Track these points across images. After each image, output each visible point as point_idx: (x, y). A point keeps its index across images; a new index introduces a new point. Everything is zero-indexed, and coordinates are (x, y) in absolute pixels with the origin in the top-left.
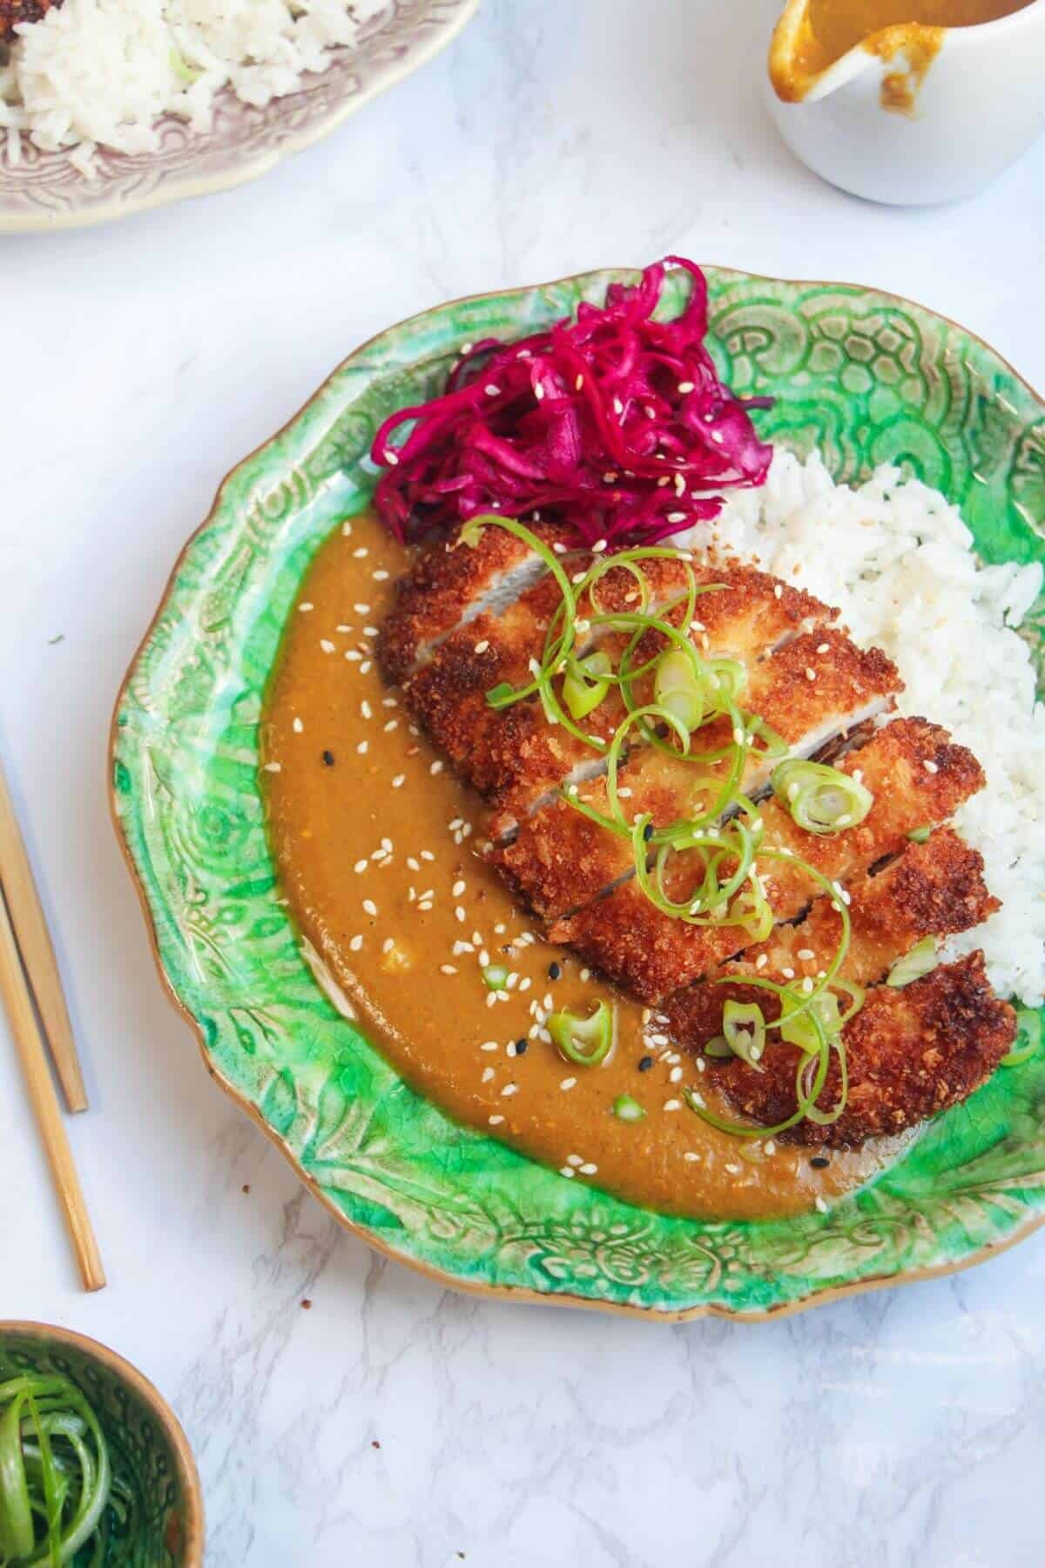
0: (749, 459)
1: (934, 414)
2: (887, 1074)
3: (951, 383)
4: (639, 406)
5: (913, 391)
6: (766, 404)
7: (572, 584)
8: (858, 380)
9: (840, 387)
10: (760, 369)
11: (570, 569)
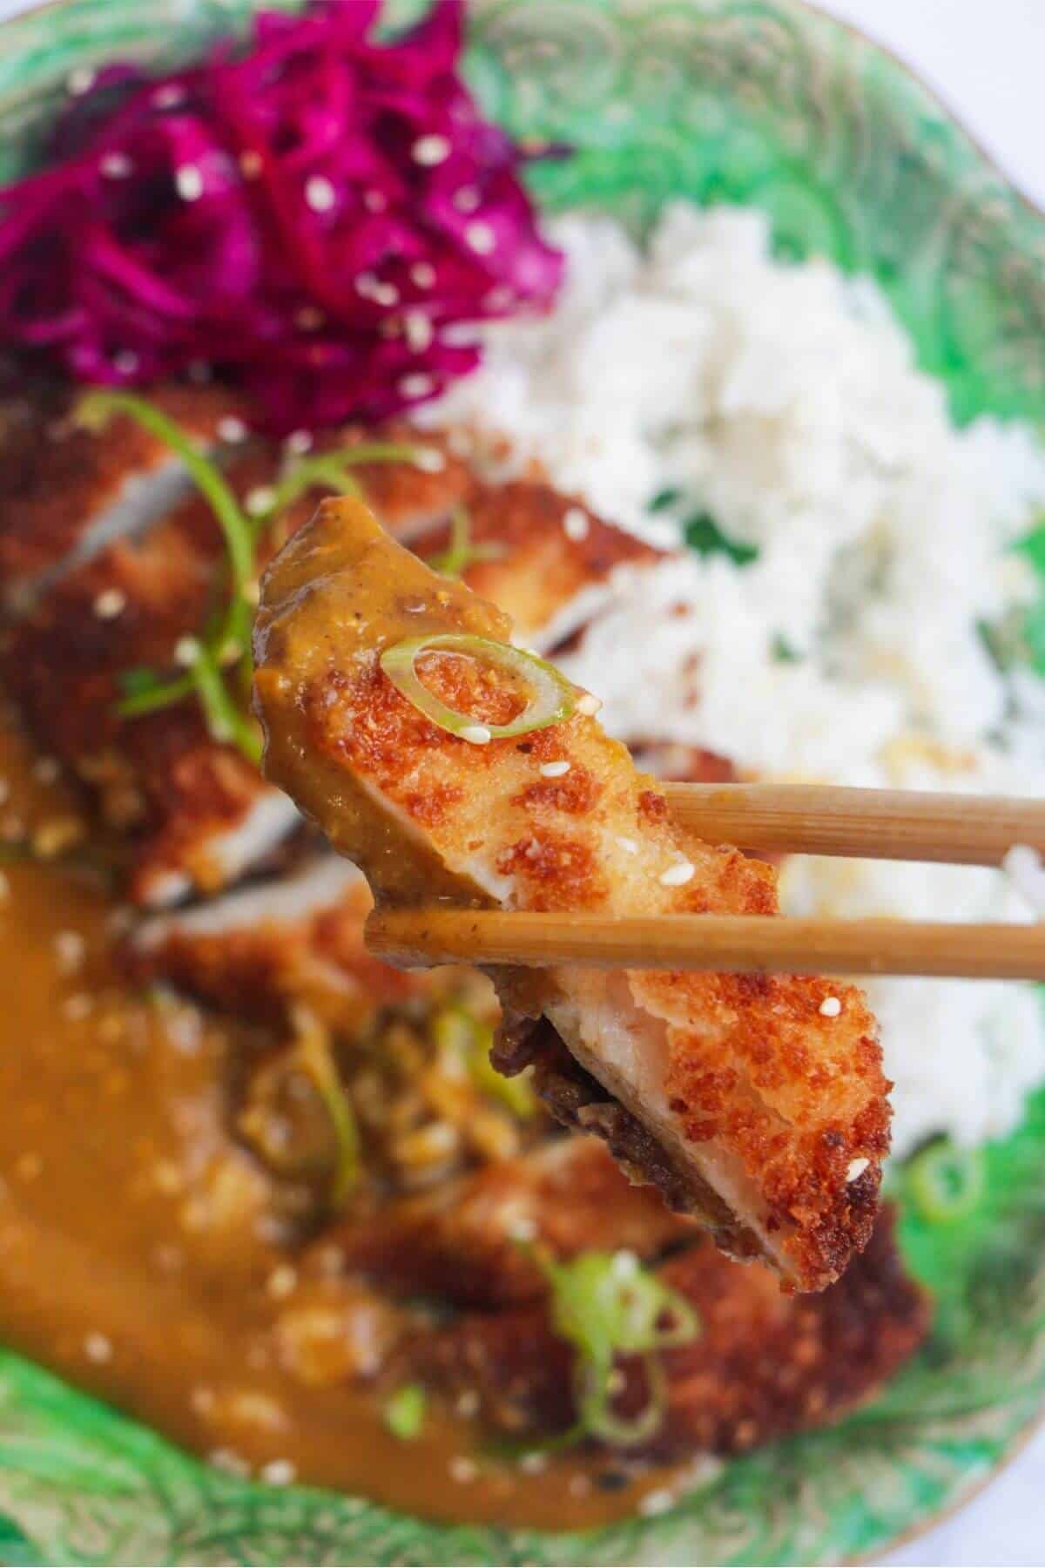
0: (529, 271)
1: (827, 170)
2: (737, 1367)
3: (853, 127)
4: (352, 190)
5: (795, 134)
6: (560, 152)
7: (246, 516)
8: (708, 113)
9: (678, 125)
10: (554, 97)
11: (240, 483)
